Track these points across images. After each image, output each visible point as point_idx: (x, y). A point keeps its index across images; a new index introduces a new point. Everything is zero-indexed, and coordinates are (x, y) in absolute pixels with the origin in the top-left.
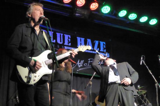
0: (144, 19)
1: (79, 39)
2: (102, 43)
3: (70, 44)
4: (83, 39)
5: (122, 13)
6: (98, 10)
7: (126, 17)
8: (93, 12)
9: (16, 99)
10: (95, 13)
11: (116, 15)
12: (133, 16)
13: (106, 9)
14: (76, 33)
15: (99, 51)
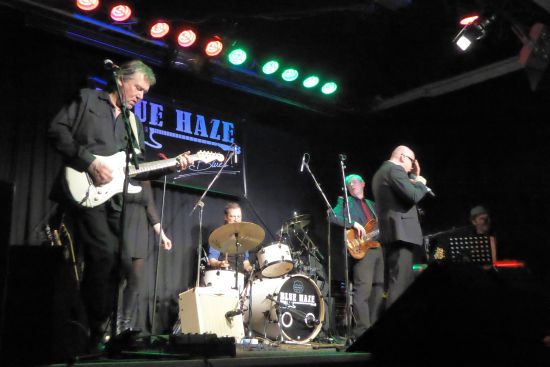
0: (311, 82)
1: (179, 113)
2: (227, 125)
3: (161, 124)
4: (188, 115)
5: (270, 67)
6: (222, 57)
7: (278, 75)
8: (211, 61)
9: (46, 232)
10: (215, 62)
11: (258, 69)
12: (290, 75)
13: (238, 57)
14: (174, 101)
15: (221, 142)
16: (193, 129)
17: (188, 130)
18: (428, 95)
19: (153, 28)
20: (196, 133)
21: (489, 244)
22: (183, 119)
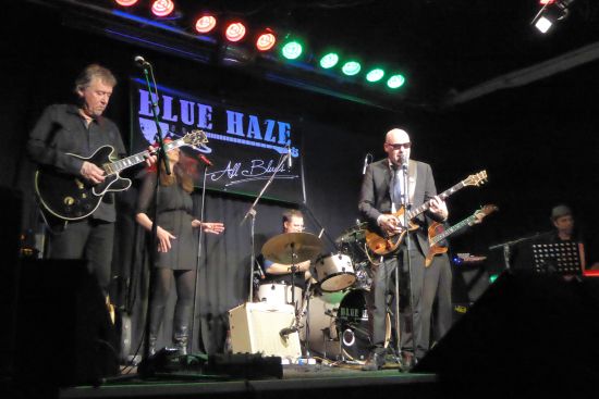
0: (375, 75)
1: (230, 114)
2: (282, 126)
3: (210, 126)
4: (240, 116)
5: (329, 61)
6: (275, 51)
7: (337, 69)
8: (263, 56)
10: (268, 57)
11: (315, 63)
12: (352, 68)
13: (293, 50)
14: (224, 101)
15: (276, 144)
16: (245, 131)
17: (240, 132)
18: (508, 86)
19: (199, 22)
20: (249, 136)
21: (578, 251)
22: (234, 120)
